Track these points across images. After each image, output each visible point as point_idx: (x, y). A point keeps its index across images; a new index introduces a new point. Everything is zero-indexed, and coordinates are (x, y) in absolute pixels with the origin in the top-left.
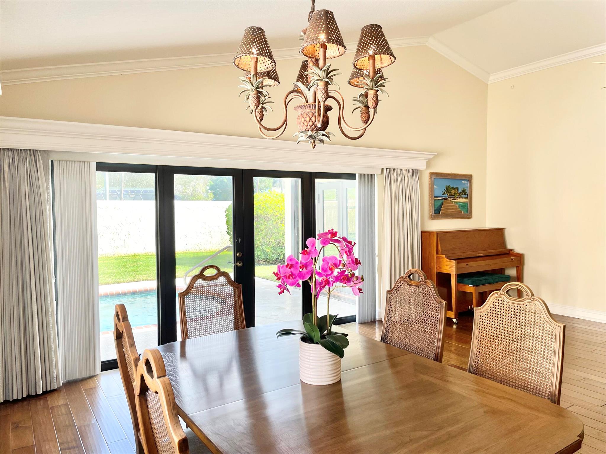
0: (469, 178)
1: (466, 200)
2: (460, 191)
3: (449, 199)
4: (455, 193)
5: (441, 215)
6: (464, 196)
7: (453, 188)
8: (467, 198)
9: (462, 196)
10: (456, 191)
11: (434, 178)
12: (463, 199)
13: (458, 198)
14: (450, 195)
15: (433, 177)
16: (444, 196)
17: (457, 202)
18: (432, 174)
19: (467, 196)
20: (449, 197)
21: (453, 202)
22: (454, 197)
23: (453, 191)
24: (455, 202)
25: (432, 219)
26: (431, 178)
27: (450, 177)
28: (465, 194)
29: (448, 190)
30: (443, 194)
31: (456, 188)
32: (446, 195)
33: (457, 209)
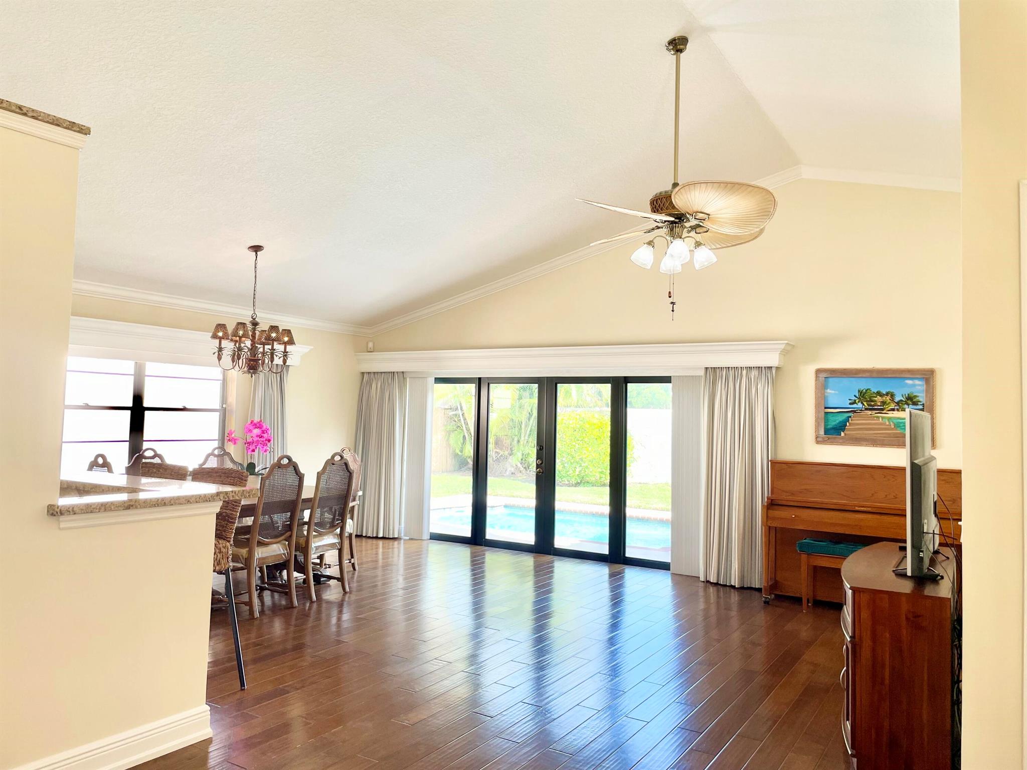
0: (928, 376)
2: (897, 399)
3: (870, 412)
4: (884, 403)
5: (843, 438)
6: (912, 406)
7: (879, 394)
8: (922, 410)
9: (906, 406)
10: (888, 398)
13: (893, 410)
14: (868, 405)
15: (823, 375)
16: (855, 406)
17: (889, 419)
18: (818, 372)
19: (921, 407)
20: (866, 409)
21: (878, 417)
22: (883, 410)
23: (879, 399)
24: (883, 418)
25: (818, 442)
26: (817, 377)
28: (915, 404)
29: (863, 395)
30: (850, 404)
31: (887, 394)
32: (860, 405)
33: (892, 429)
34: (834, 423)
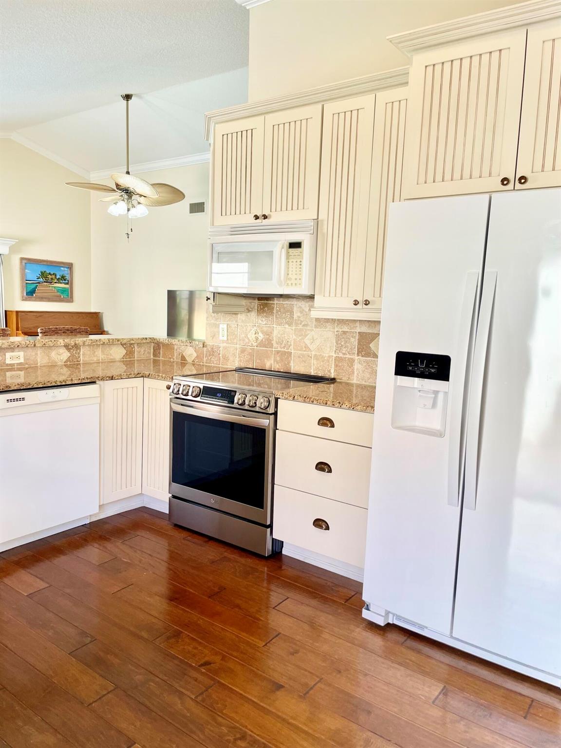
0: (70, 266)
1: (67, 286)
2: (58, 277)
3: (46, 284)
4: (52, 279)
5: (35, 297)
6: (63, 281)
7: (50, 274)
8: (68, 283)
9: (61, 281)
10: (54, 276)
11: (26, 263)
12: (63, 284)
13: (56, 283)
14: (46, 280)
15: (24, 261)
16: (39, 280)
18: (22, 259)
19: (67, 282)
20: (45, 282)
21: (50, 286)
22: (51, 282)
23: (50, 276)
24: (52, 286)
25: (23, 300)
26: (21, 262)
27: (45, 263)
28: (65, 280)
29: (43, 274)
30: (37, 279)
31: (53, 274)
32: (42, 280)
33: (55, 293)
34: (30, 289)
